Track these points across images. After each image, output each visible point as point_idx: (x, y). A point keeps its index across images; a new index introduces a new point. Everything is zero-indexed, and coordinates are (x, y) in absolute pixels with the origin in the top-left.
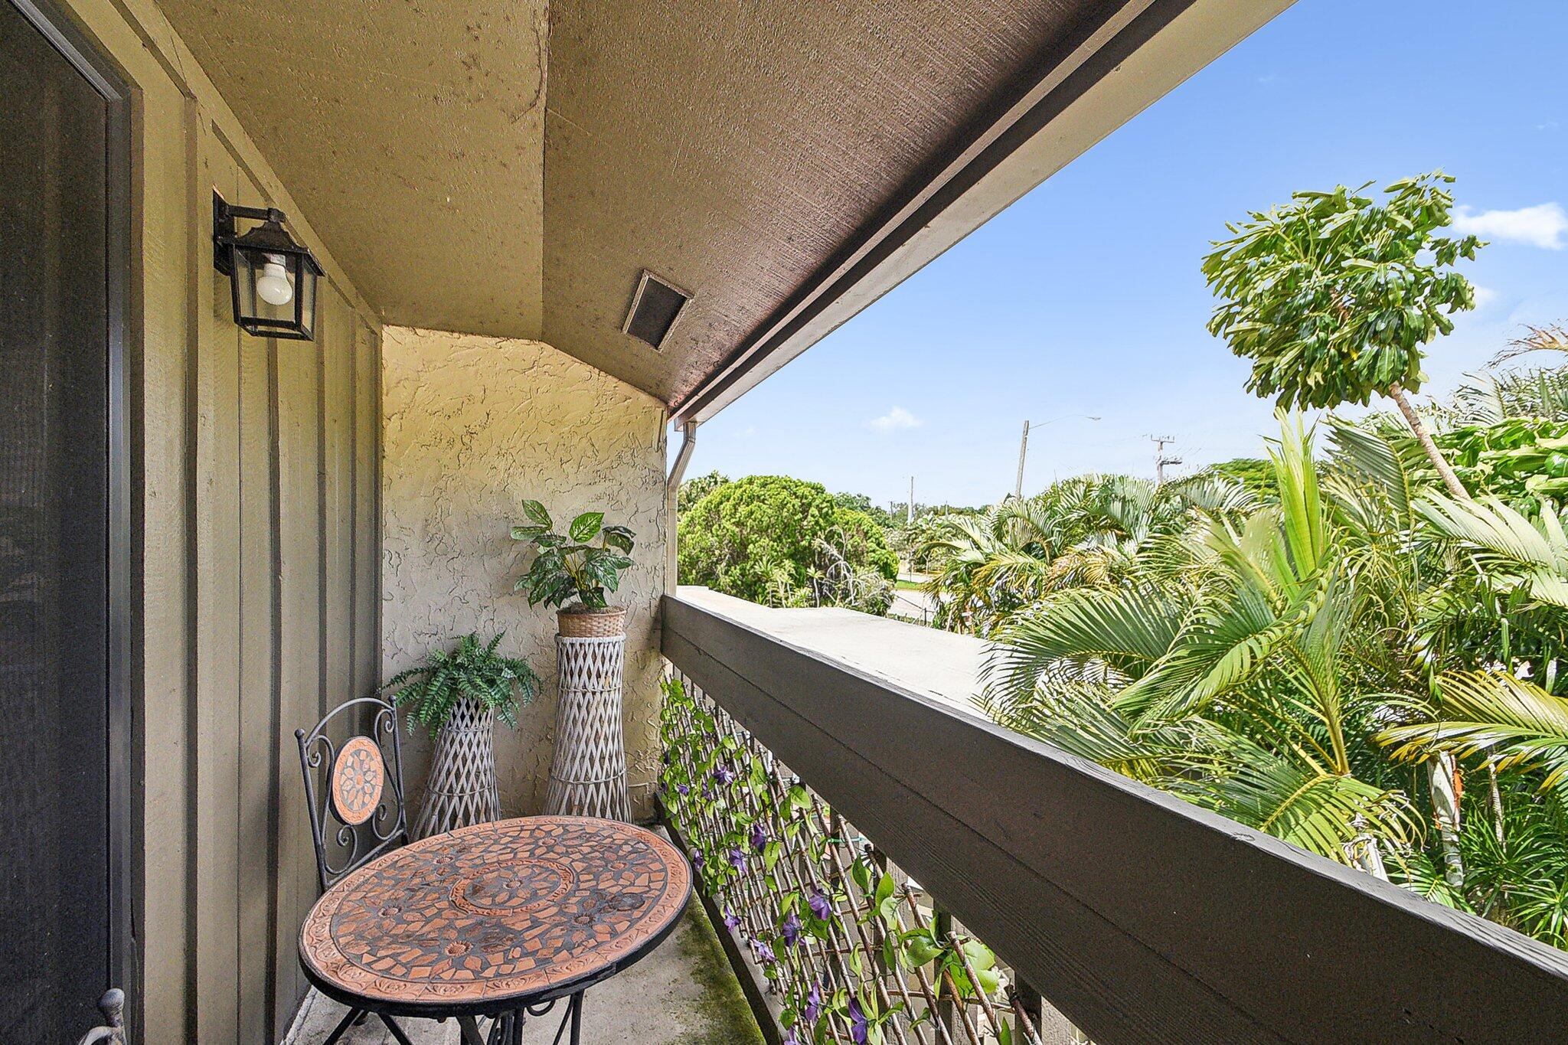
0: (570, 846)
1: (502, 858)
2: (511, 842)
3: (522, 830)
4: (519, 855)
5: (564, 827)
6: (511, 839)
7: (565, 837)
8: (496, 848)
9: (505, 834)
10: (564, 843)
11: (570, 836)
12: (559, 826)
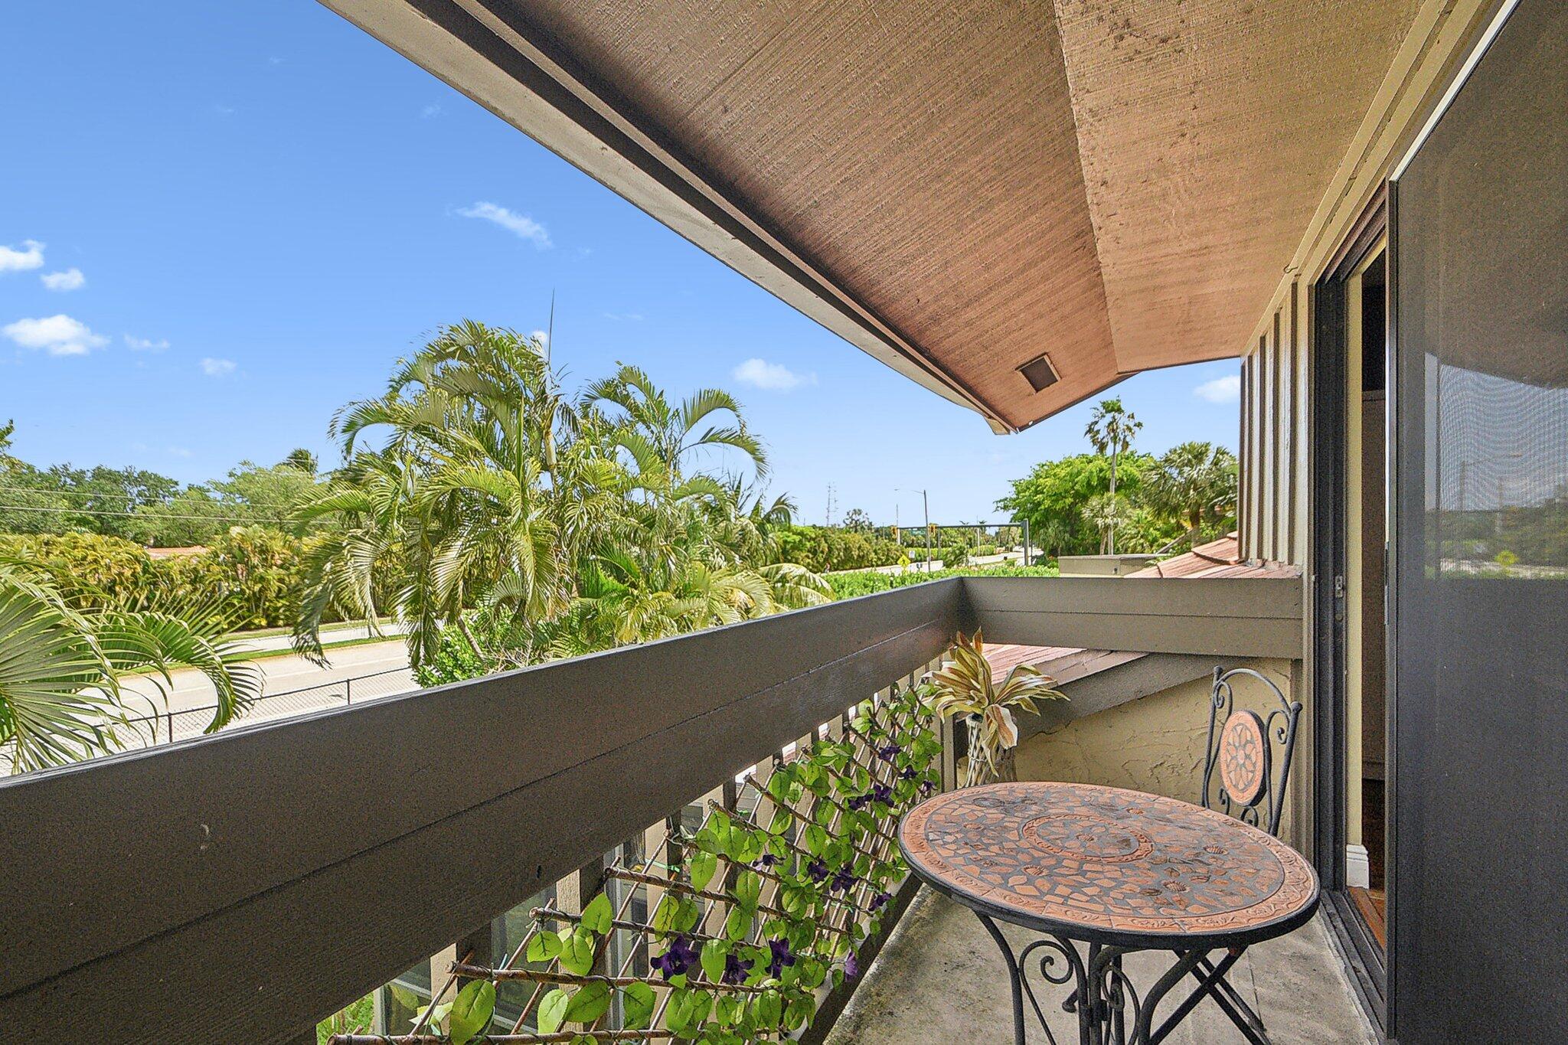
0: (1012, 857)
1: (1098, 868)
2: (1086, 885)
3: (1067, 898)
4: (1075, 865)
5: (1004, 885)
6: (1085, 890)
7: (1011, 870)
8: (1106, 883)
9: (1091, 899)
10: (1015, 863)
11: (1004, 869)
12: (1012, 889)
